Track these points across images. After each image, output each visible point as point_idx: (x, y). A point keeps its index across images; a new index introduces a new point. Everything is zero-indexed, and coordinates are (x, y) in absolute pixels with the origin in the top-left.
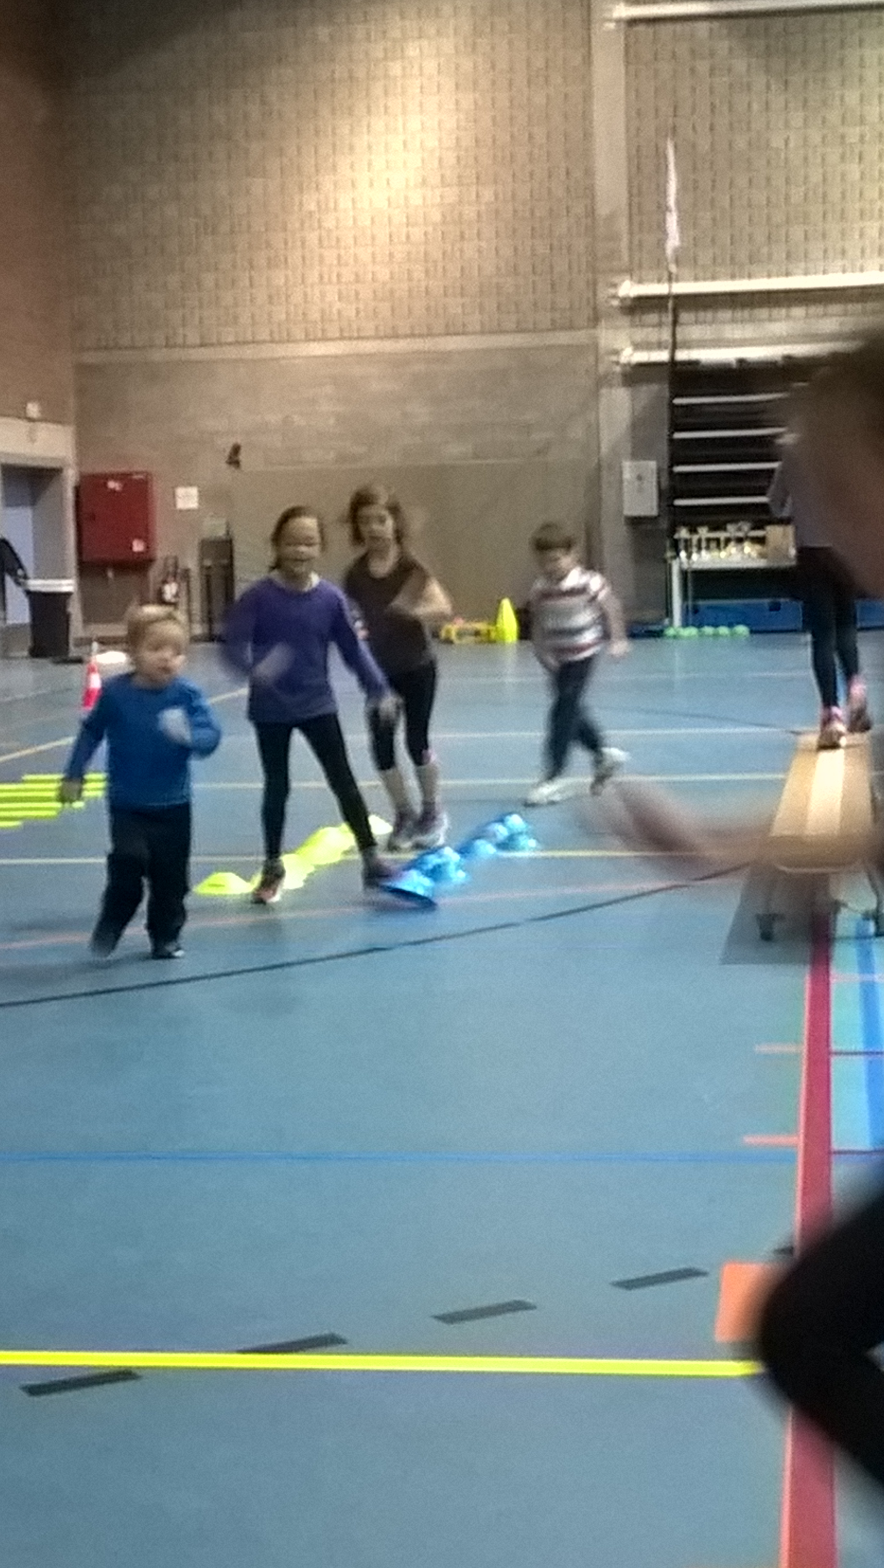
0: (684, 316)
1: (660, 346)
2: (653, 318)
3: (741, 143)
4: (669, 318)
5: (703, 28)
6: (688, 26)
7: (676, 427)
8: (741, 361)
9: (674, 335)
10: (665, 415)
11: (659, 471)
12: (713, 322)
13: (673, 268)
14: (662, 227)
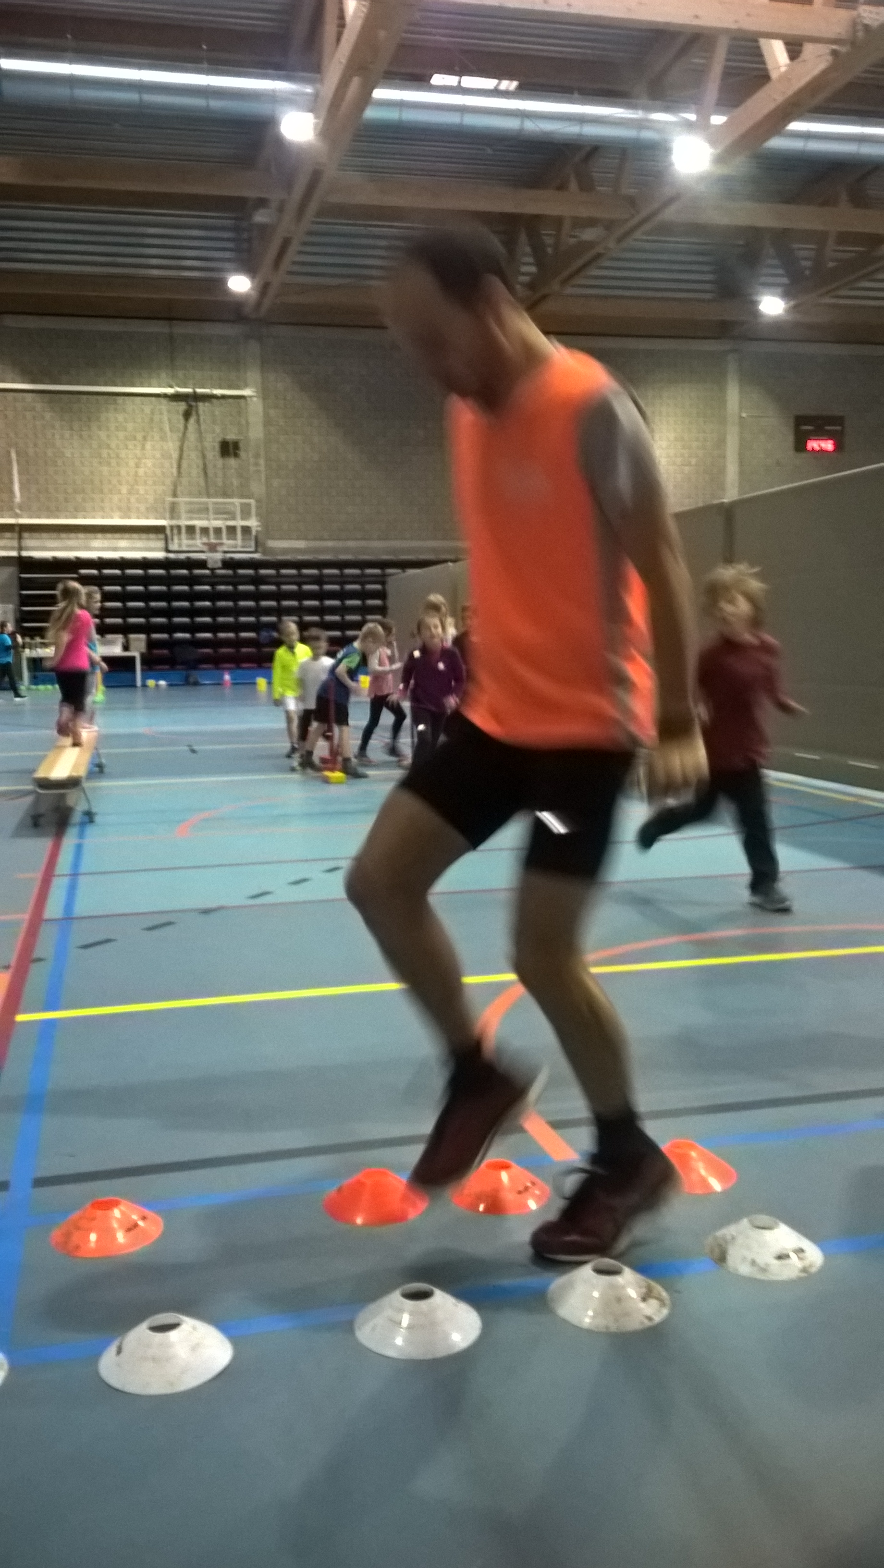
0: (26, 535)
1: (12, 549)
2: (8, 535)
3: (50, 453)
4: (16, 535)
5: (29, 396)
6: (21, 394)
7: (23, 588)
8: (55, 558)
9: (20, 543)
10: (16, 582)
11: (15, 611)
12: (41, 539)
13: (18, 511)
14: (11, 492)
